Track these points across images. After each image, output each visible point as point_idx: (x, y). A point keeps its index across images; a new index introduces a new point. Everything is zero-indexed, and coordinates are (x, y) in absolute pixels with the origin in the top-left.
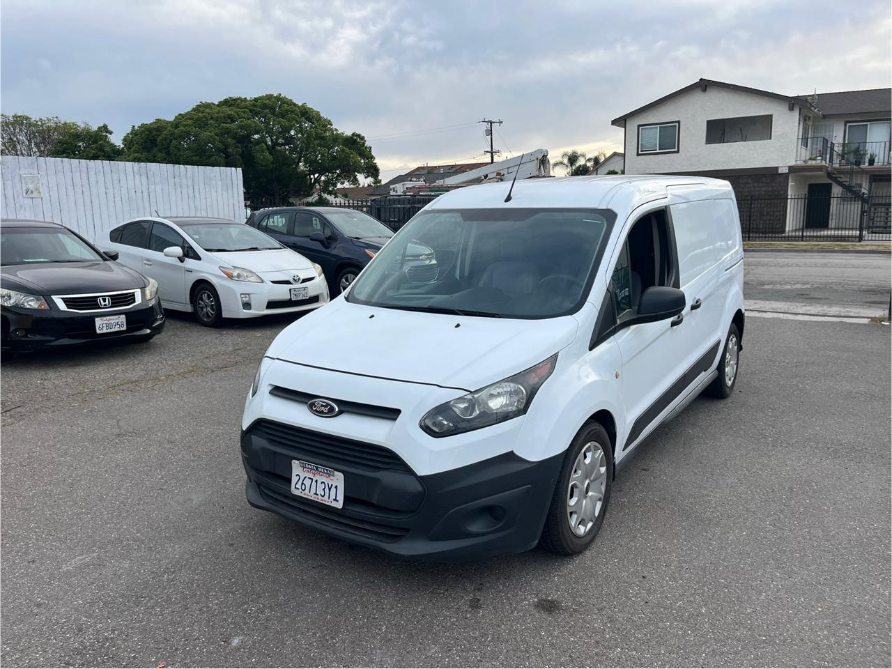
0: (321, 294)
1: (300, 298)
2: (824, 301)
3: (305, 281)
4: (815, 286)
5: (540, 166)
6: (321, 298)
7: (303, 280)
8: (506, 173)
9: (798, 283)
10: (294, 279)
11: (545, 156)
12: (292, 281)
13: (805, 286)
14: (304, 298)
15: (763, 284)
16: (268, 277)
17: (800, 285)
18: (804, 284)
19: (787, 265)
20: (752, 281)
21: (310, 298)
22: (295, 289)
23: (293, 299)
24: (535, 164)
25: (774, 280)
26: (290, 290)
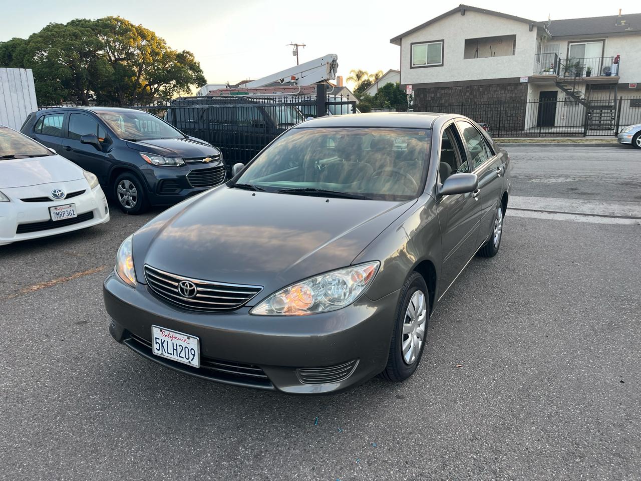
0: (96, 209)
1: (65, 217)
2: (598, 197)
3: (70, 196)
4: (577, 179)
5: (330, 71)
6: (95, 214)
7: (68, 195)
8: (300, 77)
9: (560, 176)
10: (55, 195)
11: (334, 61)
12: (51, 196)
13: (568, 180)
14: (70, 217)
15: (530, 178)
16: (16, 195)
17: (563, 178)
18: (567, 177)
19: (541, 159)
20: (520, 174)
21: (78, 216)
22: (56, 208)
23: (54, 219)
24: (326, 68)
25: (539, 173)
26: (49, 208)
